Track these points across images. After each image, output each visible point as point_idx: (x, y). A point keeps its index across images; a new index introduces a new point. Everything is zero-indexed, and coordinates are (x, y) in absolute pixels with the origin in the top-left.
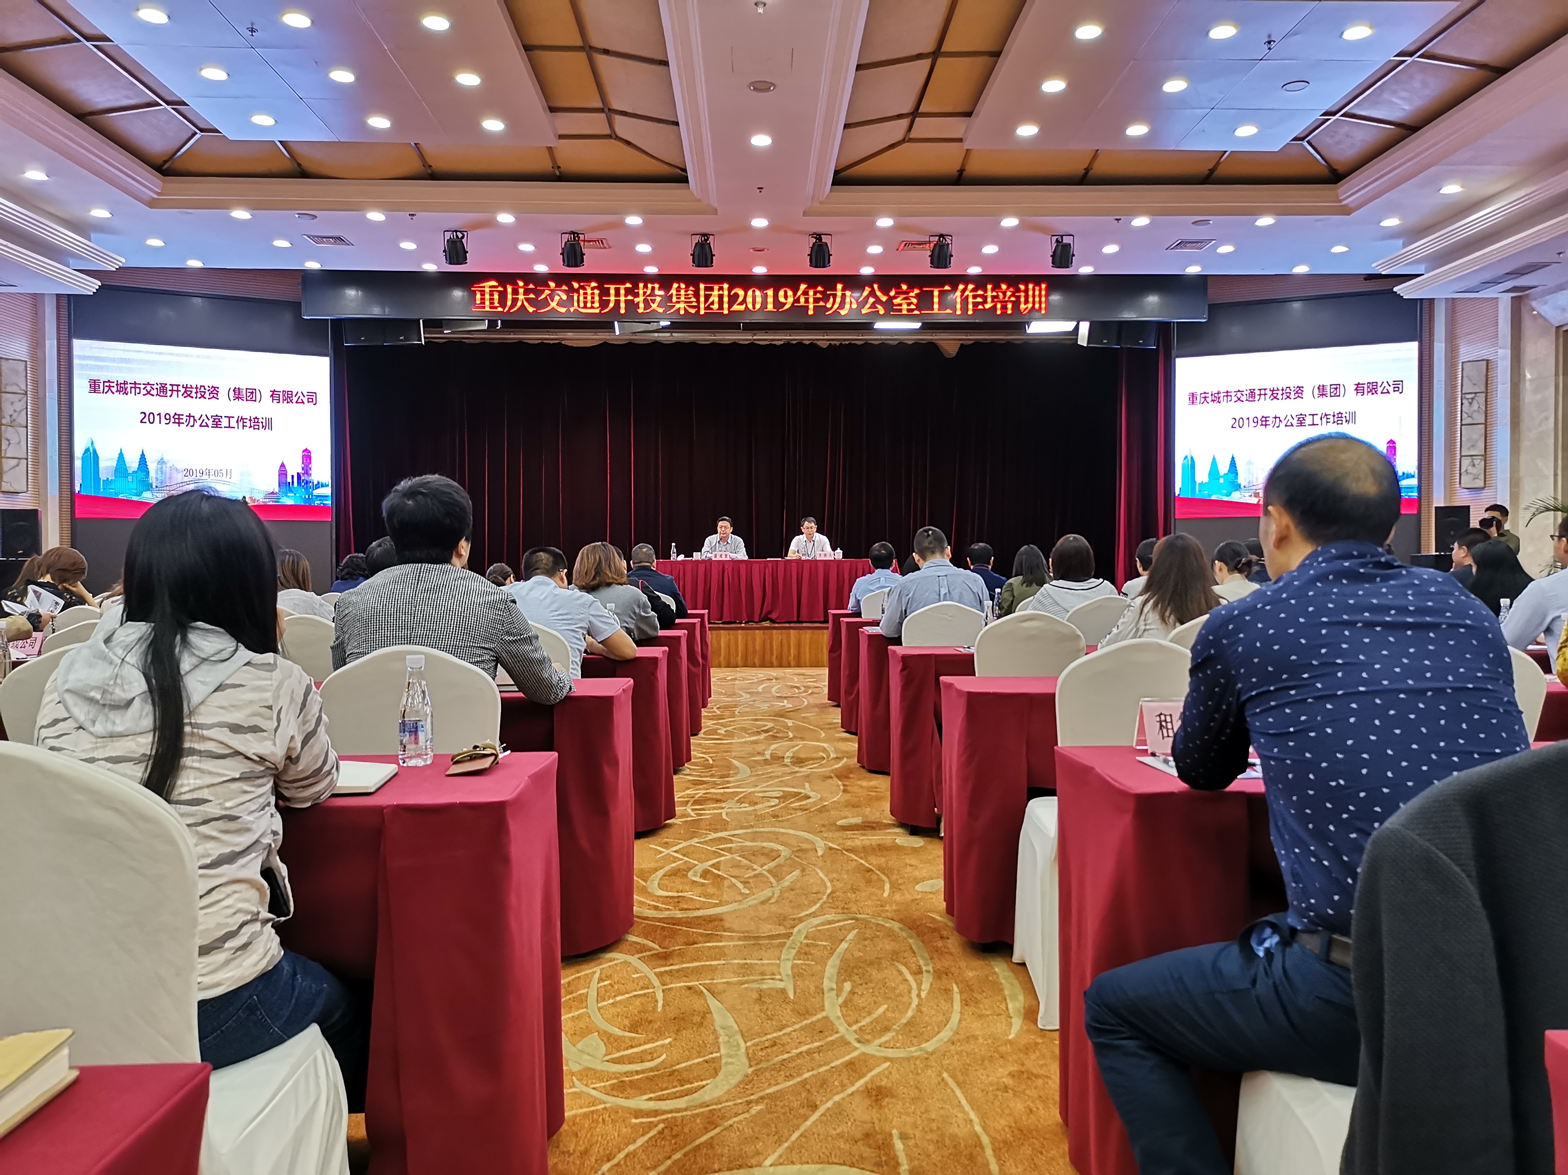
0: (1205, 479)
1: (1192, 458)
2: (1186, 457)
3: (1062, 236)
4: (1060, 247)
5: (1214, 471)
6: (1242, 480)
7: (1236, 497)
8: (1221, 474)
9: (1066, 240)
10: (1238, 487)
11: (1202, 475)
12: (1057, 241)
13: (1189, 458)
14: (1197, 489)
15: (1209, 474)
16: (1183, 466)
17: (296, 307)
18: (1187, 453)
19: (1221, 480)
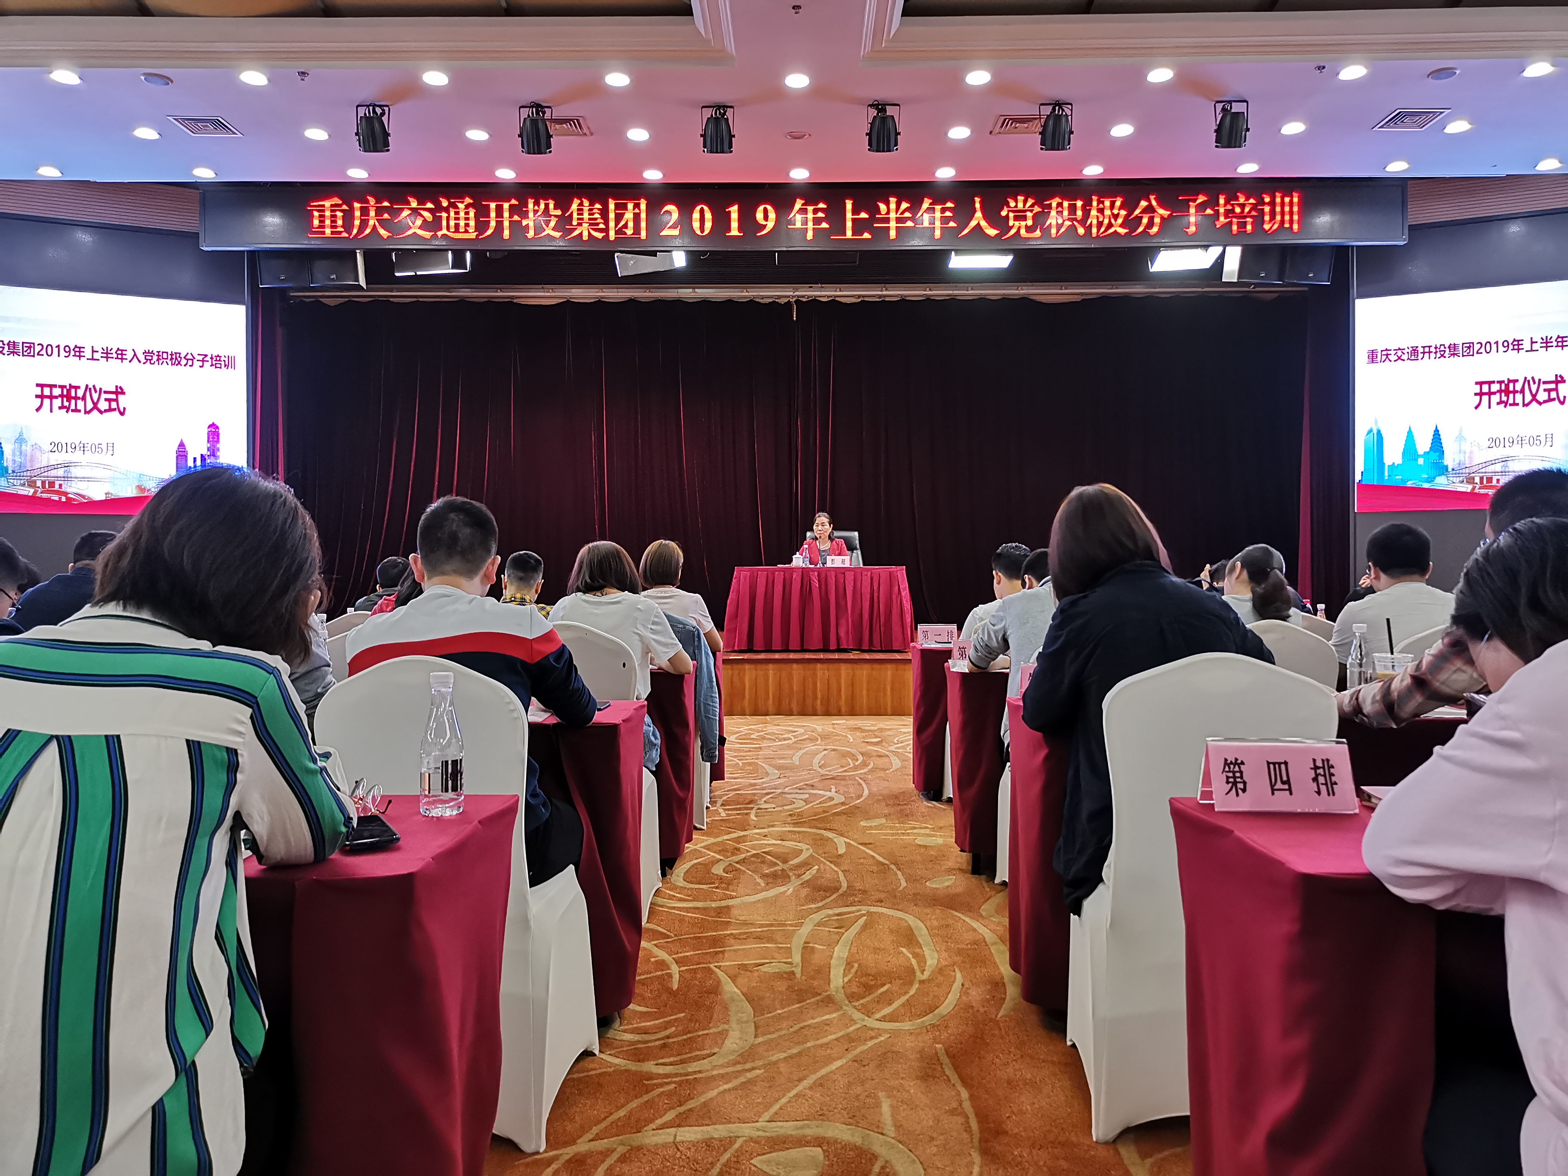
0: (1398, 460)
1: (1379, 432)
2: (1370, 431)
3: (1230, 102)
4: (1228, 119)
5: (1410, 450)
6: (1449, 460)
7: (1441, 483)
8: (1420, 452)
9: (1236, 108)
10: (1443, 470)
11: (1393, 455)
13: (1375, 432)
14: (1386, 474)
15: (1404, 453)
16: (1366, 443)
17: (192, 237)
18: (1371, 424)
19: (1421, 461)
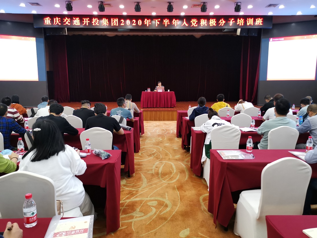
3: (238, 3)
4: (237, 6)
9: (239, 4)
12: (236, 4)
17: (32, 24)
